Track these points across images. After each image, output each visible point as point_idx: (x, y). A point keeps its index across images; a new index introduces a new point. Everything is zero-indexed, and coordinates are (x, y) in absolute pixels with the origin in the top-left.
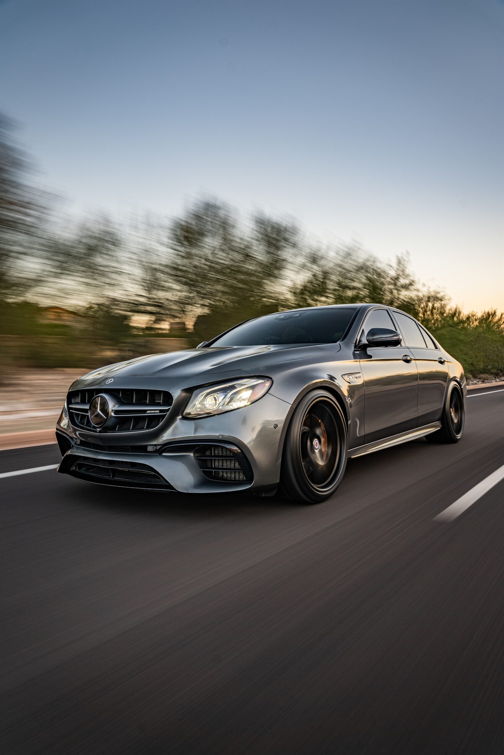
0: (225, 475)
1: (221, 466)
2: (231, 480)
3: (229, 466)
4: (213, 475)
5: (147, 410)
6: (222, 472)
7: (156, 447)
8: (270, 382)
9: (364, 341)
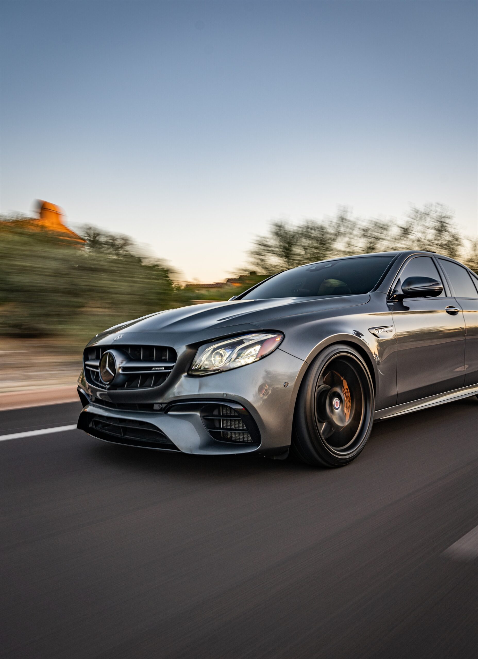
0: (234, 436)
1: (229, 426)
2: (239, 442)
3: (237, 427)
4: (222, 436)
5: (152, 367)
6: (231, 433)
7: (162, 405)
8: (281, 337)
9: (400, 292)
